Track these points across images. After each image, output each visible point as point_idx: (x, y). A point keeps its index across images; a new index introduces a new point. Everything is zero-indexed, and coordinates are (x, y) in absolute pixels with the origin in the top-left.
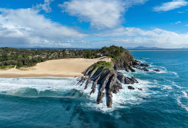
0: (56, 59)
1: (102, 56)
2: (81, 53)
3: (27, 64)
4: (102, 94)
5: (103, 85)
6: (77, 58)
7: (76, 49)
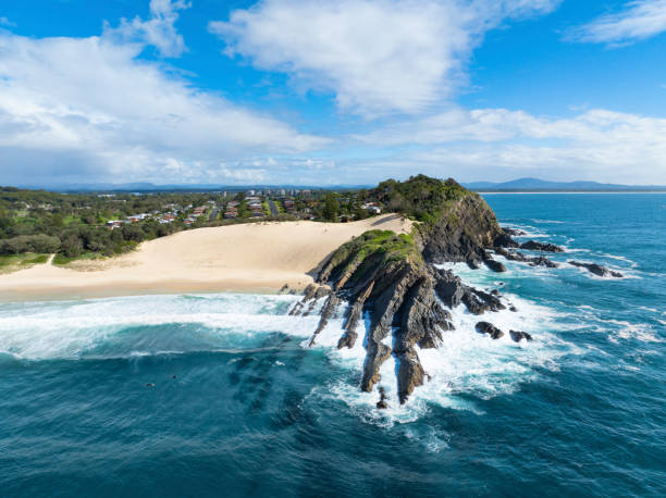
0: (212, 226)
1: (378, 211)
2: (304, 202)
3: (101, 246)
4: (380, 351)
5: (384, 318)
6: (290, 220)
7: (285, 188)
